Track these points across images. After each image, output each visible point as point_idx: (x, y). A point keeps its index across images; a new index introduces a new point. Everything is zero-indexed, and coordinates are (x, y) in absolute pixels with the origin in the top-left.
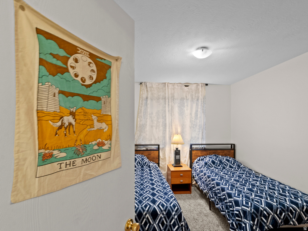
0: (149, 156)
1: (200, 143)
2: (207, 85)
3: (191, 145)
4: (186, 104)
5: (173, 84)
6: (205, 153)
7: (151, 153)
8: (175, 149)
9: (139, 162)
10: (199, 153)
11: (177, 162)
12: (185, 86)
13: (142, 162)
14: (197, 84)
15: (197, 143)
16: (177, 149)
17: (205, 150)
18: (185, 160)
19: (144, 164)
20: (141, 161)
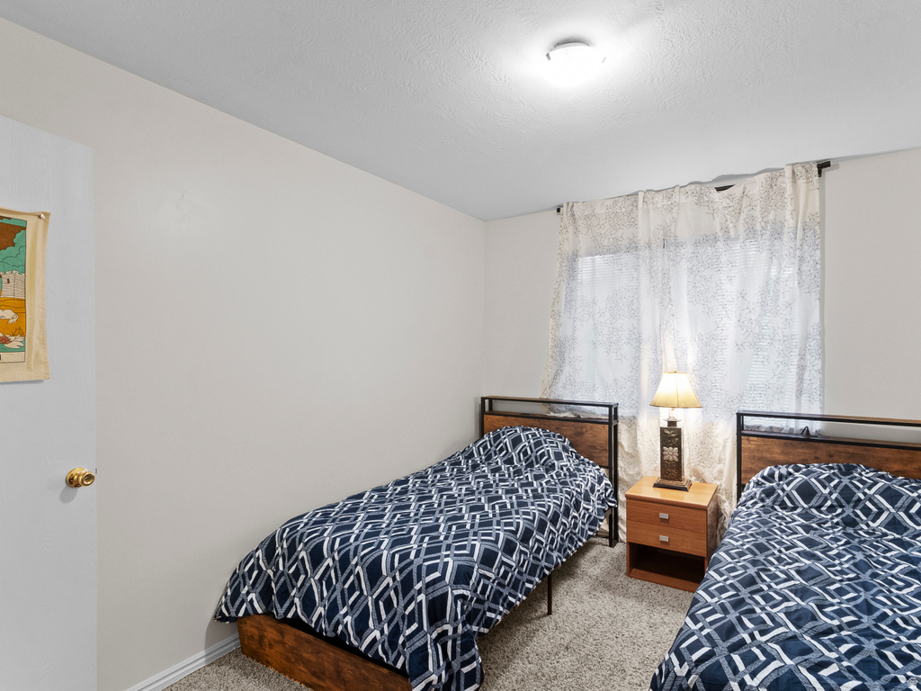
0: (578, 439)
1: (792, 410)
2: (823, 166)
3: (740, 416)
4: (724, 259)
5: (668, 192)
6: (801, 451)
7: (584, 430)
8: (665, 425)
9: (523, 450)
10: (776, 450)
11: (671, 472)
12: (719, 189)
13: (532, 452)
14: (773, 173)
15: (776, 409)
16: (672, 423)
17: (807, 438)
18: (721, 472)
19: (536, 457)
20: (530, 447)
